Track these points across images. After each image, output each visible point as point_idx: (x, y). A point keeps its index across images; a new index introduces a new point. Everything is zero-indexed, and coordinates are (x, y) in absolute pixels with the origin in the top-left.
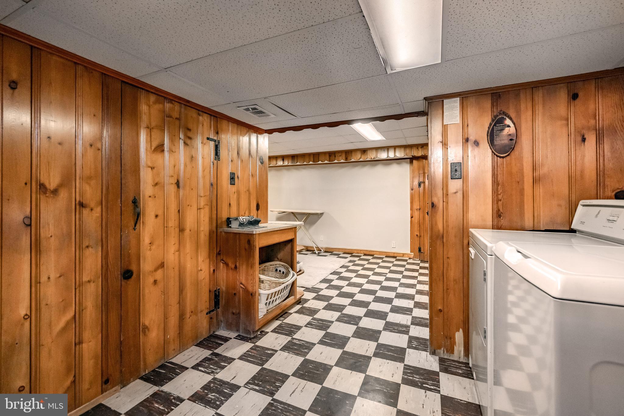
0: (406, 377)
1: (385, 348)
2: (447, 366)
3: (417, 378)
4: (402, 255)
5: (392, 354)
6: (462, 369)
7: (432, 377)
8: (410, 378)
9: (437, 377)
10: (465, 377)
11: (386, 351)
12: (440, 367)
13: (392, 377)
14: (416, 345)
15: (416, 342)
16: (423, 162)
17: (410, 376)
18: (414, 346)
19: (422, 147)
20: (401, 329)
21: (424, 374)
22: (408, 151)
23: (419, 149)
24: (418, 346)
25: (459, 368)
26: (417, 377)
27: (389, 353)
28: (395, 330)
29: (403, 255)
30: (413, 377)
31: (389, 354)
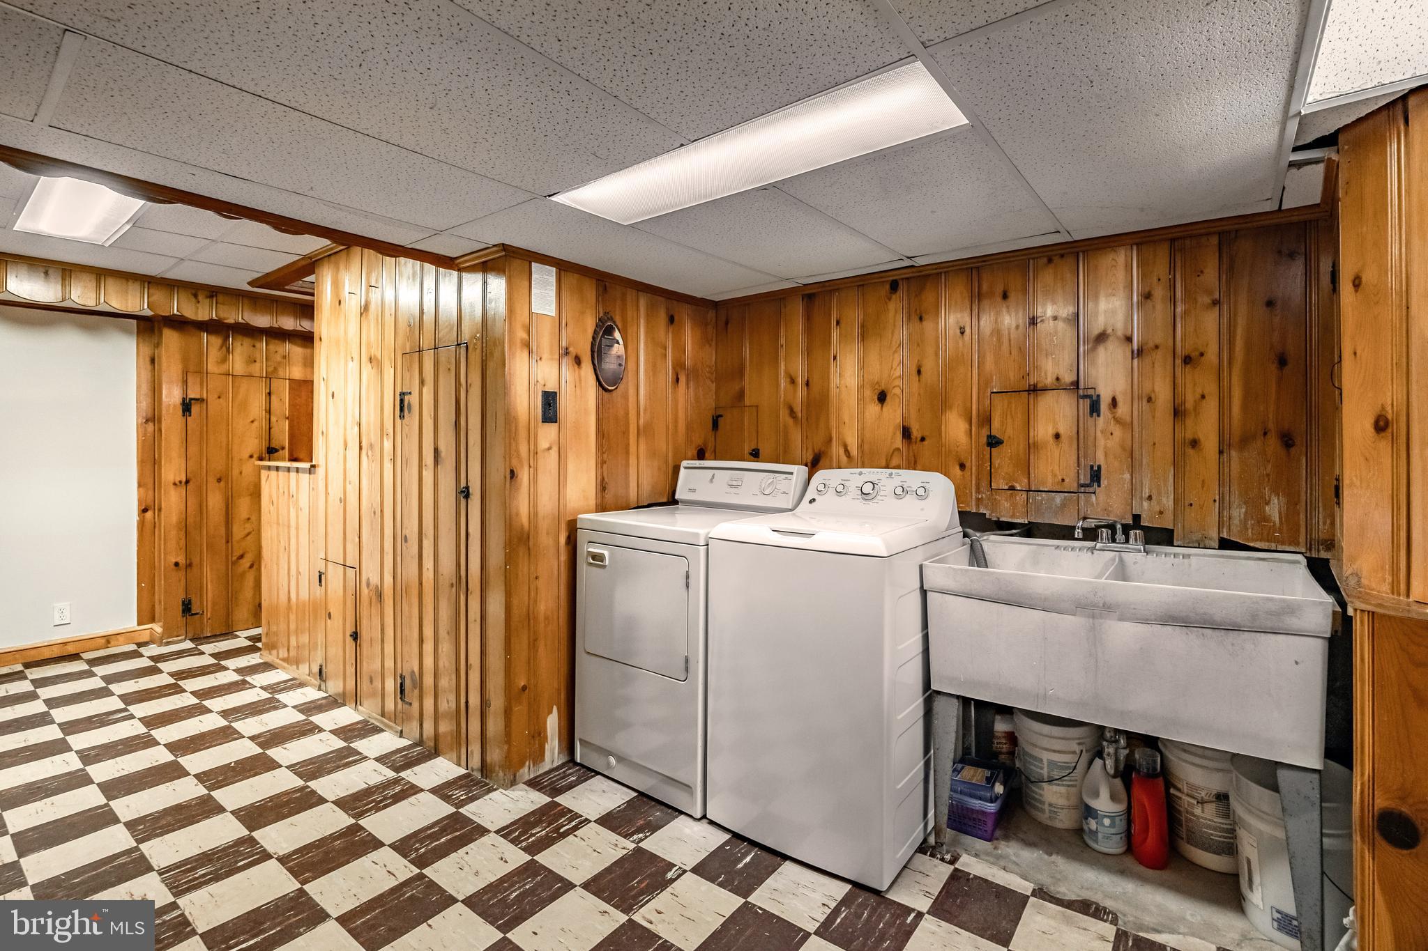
0: (524, 844)
1: (421, 841)
2: (550, 784)
3: (540, 832)
4: (103, 641)
5: (449, 837)
6: (570, 774)
7: (555, 814)
8: (531, 840)
9: (561, 807)
10: (586, 780)
11: (431, 843)
12: (543, 793)
13: (507, 862)
14: (466, 794)
15: (456, 789)
16: (200, 339)
17: (528, 838)
18: (462, 798)
19: (211, 297)
20: (390, 792)
21: (540, 819)
22: (159, 296)
23: (200, 297)
24: (469, 792)
25: (565, 776)
26: (538, 829)
27: (442, 840)
28: (381, 801)
29: (108, 642)
30: (534, 835)
31: (444, 843)
